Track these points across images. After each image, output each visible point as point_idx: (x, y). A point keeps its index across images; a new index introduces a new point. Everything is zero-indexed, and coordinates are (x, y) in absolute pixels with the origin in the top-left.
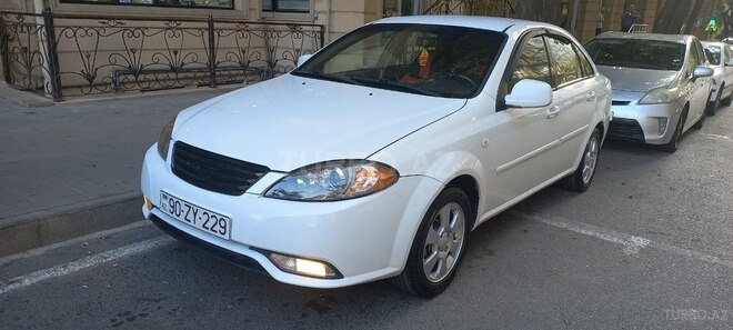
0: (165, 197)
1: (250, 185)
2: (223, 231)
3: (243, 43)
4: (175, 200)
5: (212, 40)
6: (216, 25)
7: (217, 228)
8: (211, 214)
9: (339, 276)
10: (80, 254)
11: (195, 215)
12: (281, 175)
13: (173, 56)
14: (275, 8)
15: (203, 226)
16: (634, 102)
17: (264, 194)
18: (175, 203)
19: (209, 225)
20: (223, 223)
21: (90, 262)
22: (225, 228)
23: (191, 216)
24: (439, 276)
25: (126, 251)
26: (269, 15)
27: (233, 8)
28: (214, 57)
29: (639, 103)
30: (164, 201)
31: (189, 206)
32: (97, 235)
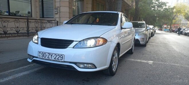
0: (40, 53)
1: (69, 45)
2: (61, 59)
3: (37, 25)
4: (44, 53)
5: (28, 24)
6: (29, 20)
7: (60, 58)
8: (57, 55)
9: (96, 68)
10: (6, 76)
11: (51, 56)
12: (78, 42)
13: (17, 28)
14: (43, 17)
15: (55, 59)
16: (137, 35)
17: (73, 48)
18: (44, 54)
19: (56, 58)
20: (61, 57)
21: (11, 78)
22: (62, 58)
23: (50, 57)
24: (114, 70)
25: (22, 74)
26: (42, 19)
27: (32, 17)
28: (29, 29)
29: (138, 35)
30: (40, 54)
31: (49, 54)
32: (9, 71)
